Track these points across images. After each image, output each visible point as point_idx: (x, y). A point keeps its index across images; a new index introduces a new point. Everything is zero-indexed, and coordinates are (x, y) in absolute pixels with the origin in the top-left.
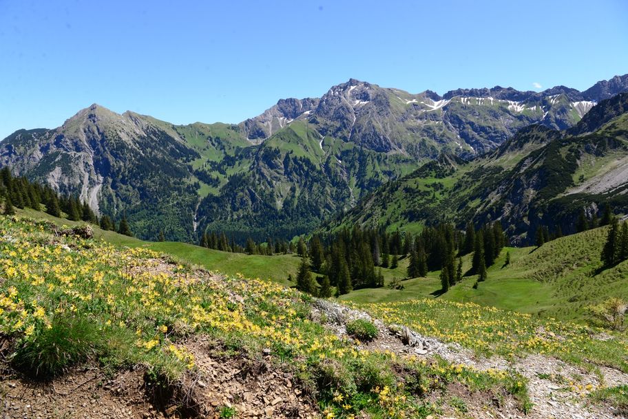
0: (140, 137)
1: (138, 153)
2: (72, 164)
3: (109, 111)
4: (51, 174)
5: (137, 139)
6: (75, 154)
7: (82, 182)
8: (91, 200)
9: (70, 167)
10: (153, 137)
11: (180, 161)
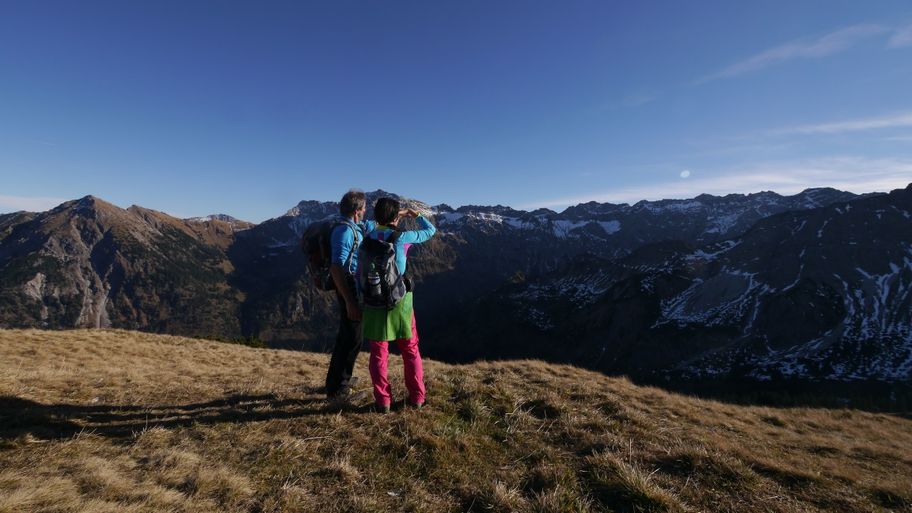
0: (158, 237)
1: (159, 257)
2: (63, 270)
3: (110, 205)
4: (29, 283)
5: (155, 240)
6: (66, 257)
7: (82, 292)
8: (99, 315)
9: (60, 274)
10: (171, 236)
11: (208, 264)
